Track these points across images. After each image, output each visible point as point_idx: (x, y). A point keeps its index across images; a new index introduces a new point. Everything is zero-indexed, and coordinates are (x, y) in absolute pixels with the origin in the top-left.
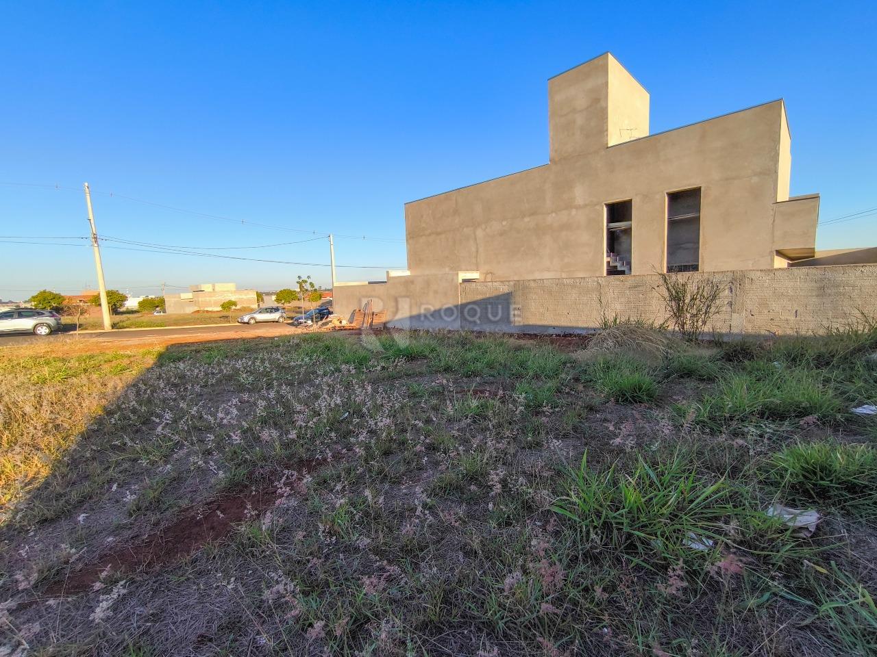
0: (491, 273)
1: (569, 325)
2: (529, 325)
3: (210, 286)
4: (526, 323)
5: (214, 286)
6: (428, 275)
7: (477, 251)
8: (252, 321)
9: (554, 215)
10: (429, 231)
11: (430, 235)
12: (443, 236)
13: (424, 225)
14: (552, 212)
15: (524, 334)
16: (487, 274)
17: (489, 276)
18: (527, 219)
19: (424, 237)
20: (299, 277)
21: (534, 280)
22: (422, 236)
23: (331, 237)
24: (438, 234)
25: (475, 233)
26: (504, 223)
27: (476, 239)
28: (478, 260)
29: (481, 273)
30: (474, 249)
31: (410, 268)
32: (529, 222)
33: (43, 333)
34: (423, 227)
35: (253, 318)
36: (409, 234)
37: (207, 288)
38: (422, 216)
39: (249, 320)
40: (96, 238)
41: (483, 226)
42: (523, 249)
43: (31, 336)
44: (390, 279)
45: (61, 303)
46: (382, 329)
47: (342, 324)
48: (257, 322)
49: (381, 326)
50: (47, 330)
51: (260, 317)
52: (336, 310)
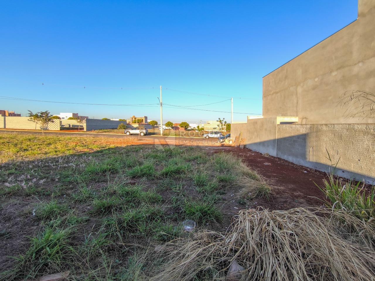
0: (306, 118)
1: (360, 172)
2: (321, 164)
4: (319, 161)
7: (297, 103)
8: (207, 137)
9: (360, 64)
10: (272, 92)
11: (273, 94)
12: (279, 94)
13: (270, 88)
14: (359, 62)
15: (316, 170)
16: (303, 118)
17: (304, 120)
18: (334, 74)
19: (270, 96)
20: (219, 119)
21: (326, 125)
22: (269, 95)
24: (277, 93)
25: (296, 90)
26: (316, 79)
27: (297, 94)
28: (298, 109)
29: (299, 118)
30: (295, 101)
31: (263, 115)
32: (336, 75)
34: (270, 90)
35: (208, 136)
37: (211, 122)
38: (270, 83)
39: (206, 136)
40: (162, 104)
41: (302, 84)
42: (330, 98)
43: (139, 136)
44: (248, 120)
45: (172, 126)
46: (243, 148)
47: (230, 143)
48: (209, 138)
49: (242, 147)
50: (143, 134)
51: (210, 136)
52: (231, 136)
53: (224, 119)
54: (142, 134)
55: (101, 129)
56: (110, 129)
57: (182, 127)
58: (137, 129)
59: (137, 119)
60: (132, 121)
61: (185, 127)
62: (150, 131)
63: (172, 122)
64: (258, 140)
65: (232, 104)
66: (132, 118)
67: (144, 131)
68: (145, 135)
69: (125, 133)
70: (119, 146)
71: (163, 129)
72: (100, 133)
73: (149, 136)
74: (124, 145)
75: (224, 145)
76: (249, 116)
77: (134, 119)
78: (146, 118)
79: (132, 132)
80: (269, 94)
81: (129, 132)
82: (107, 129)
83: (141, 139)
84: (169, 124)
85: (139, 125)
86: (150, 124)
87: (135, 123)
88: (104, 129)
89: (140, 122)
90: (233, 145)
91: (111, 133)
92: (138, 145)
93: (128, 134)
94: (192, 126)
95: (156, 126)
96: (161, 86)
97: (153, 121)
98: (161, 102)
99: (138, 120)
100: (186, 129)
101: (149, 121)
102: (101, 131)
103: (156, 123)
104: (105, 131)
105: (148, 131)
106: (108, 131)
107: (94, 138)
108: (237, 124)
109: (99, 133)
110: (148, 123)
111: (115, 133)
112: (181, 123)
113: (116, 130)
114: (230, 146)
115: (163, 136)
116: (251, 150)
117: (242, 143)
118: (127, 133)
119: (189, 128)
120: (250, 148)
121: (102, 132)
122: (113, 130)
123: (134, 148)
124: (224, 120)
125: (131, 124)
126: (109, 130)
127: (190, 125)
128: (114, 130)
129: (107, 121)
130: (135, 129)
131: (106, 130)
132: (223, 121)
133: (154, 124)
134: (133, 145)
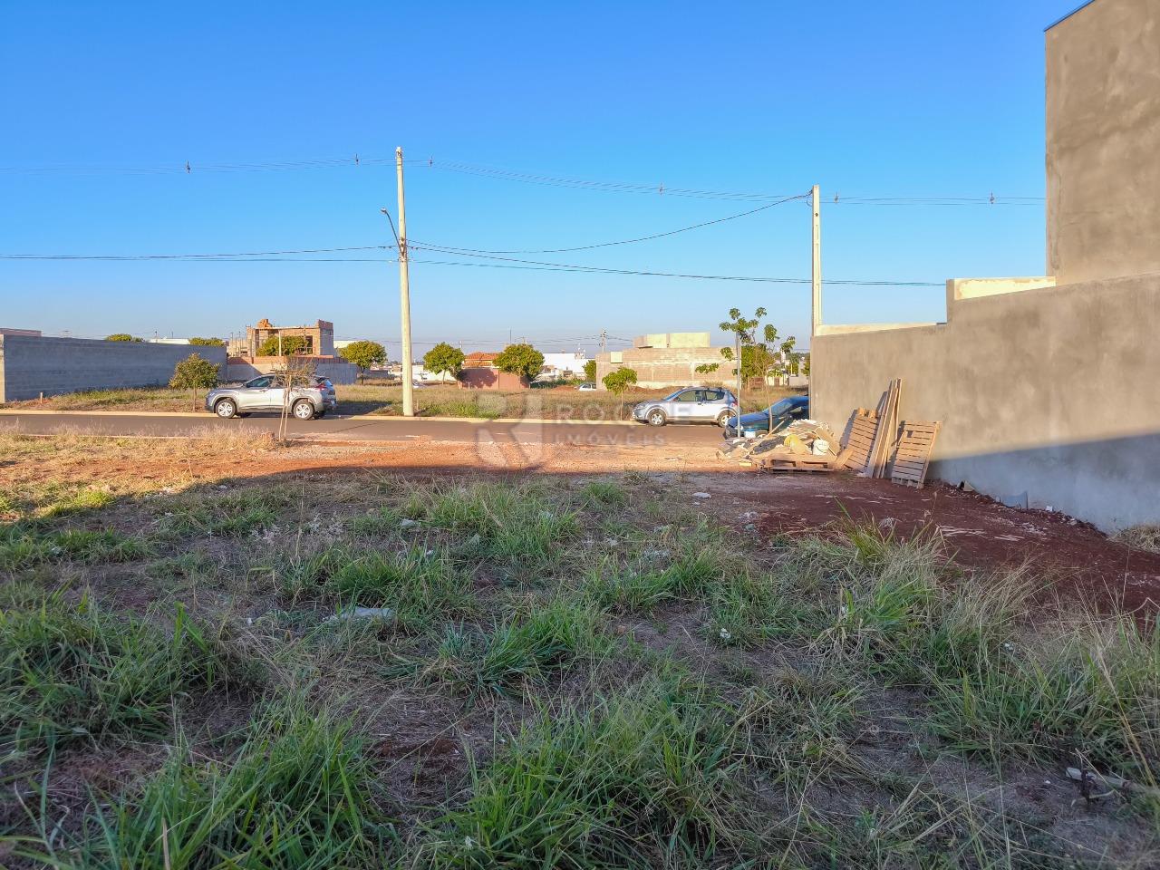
3: (664, 336)
5: (669, 339)
6: (1096, 286)
8: (657, 420)
10: (1140, 108)
13: (1118, 89)
19: (1116, 138)
20: (734, 313)
22: (1107, 135)
23: (816, 192)
31: (1054, 266)
33: (304, 416)
34: (1116, 99)
35: (657, 412)
36: (1057, 138)
37: (657, 341)
38: (1113, 55)
39: (651, 415)
40: (405, 246)
43: (283, 422)
44: (953, 306)
45: (459, 364)
46: (920, 486)
47: (816, 452)
48: (665, 423)
49: (918, 476)
50: (309, 412)
51: (675, 410)
52: (814, 406)
53: (760, 312)
54: (303, 412)
55: (88, 391)
56: (136, 388)
57: (509, 369)
58: (274, 383)
59: (279, 336)
60: (257, 344)
61: (526, 369)
62: (344, 392)
63: (455, 347)
64: (1054, 432)
65: (817, 220)
66: (257, 331)
67: (315, 396)
68: (320, 414)
69: (208, 409)
70: (143, 487)
71: (414, 382)
72: (79, 408)
73: (339, 421)
74: (175, 484)
75: (790, 467)
76: (957, 281)
77: (264, 336)
78: (326, 328)
79: (248, 398)
80: (1103, 130)
81: (233, 402)
82: (115, 389)
83: (293, 436)
84: (442, 357)
85: (289, 362)
86: (345, 361)
87: (270, 354)
88: (102, 389)
89: (296, 348)
90: (840, 462)
91: (137, 409)
92: (263, 481)
93: (226, 410)
94: (559, 363)
95: (375, 367)
96: (398, 149)
97: (365, 346)
98: (401, 234)
99: (287, 340)
100: (528, 379)
101: (340, 344)
102: (84, 400)
103: (379, 355)
104: (107, 398)
105: (332, 392)
106: (120, 401)
107: (23, 439)
108: (857, 337)
109: (70, 409)
110: (339, 355)
111: (154, 407)
112: (502, 349)
113: (164, 393)
114: (823, 471)
115: (417, 418)
116: (988, 500)
117: (916, 452)
118: (220, 407)
119: (544, 376)
120: (980, 483)
121: (88, 408)
122: (149, 394)
123: (231, 508)
124: (763, 322)
125: (248, 359)
126: (126, 394)
127: (550, 359)
128: (157, 394)
129: (125, 346)
130: (263, 386)
131: (113, 396)
132: (754, 323)
133: (369, 360)
134: (231, 483)
